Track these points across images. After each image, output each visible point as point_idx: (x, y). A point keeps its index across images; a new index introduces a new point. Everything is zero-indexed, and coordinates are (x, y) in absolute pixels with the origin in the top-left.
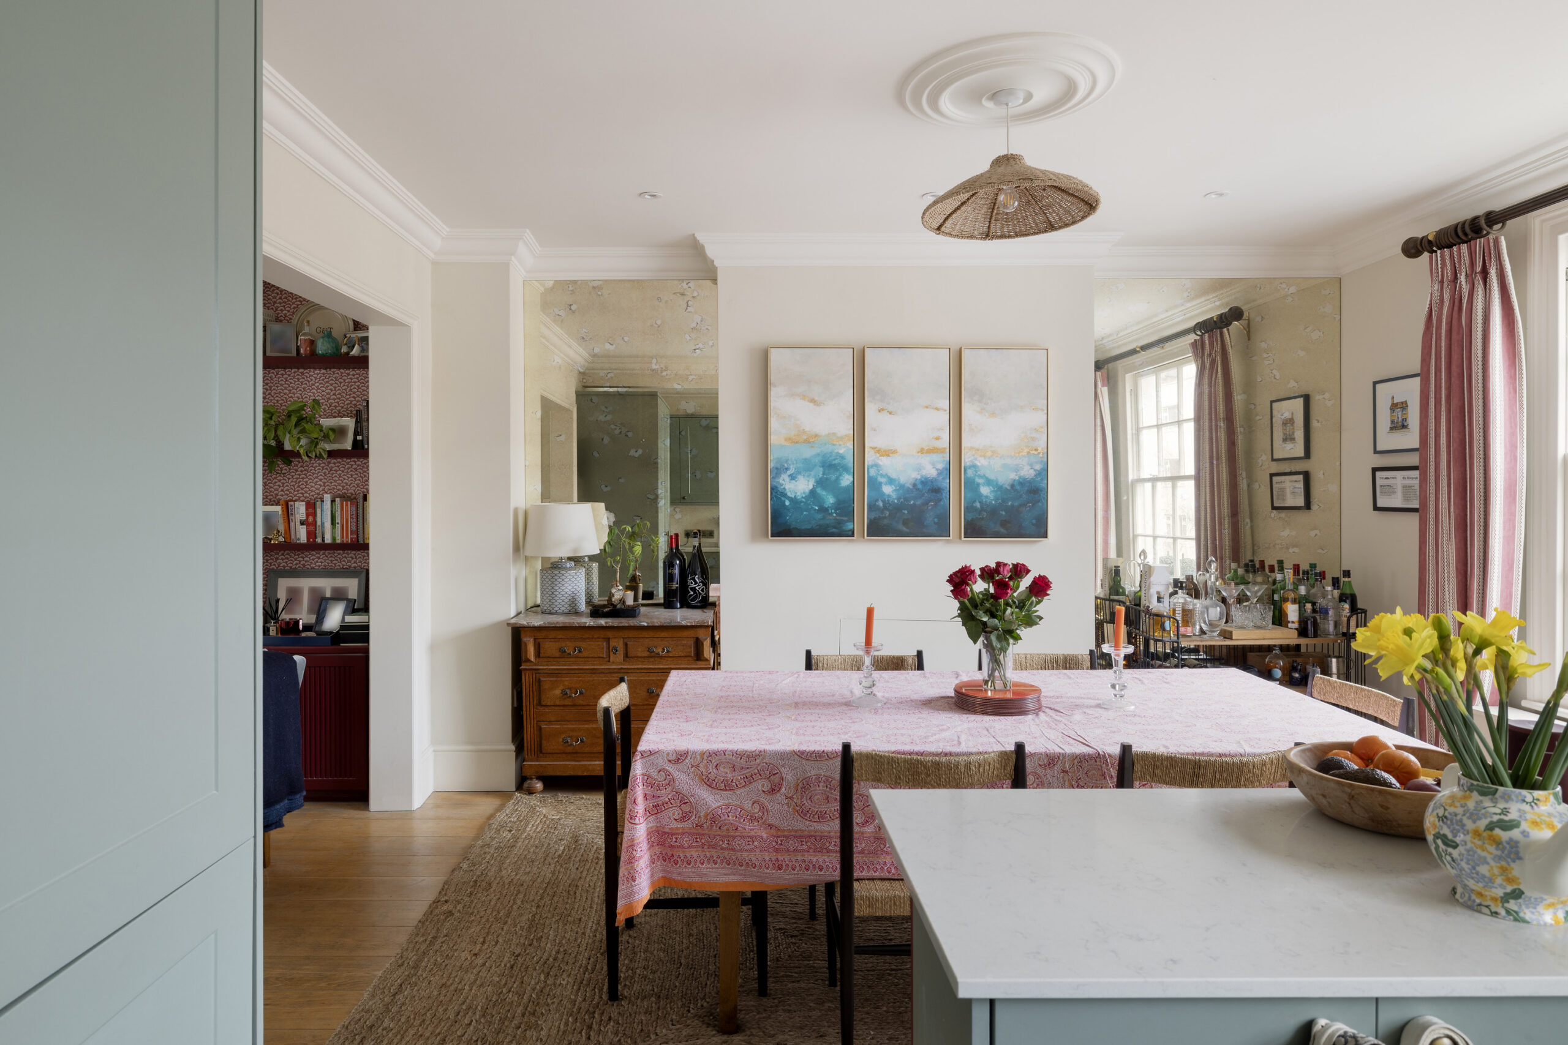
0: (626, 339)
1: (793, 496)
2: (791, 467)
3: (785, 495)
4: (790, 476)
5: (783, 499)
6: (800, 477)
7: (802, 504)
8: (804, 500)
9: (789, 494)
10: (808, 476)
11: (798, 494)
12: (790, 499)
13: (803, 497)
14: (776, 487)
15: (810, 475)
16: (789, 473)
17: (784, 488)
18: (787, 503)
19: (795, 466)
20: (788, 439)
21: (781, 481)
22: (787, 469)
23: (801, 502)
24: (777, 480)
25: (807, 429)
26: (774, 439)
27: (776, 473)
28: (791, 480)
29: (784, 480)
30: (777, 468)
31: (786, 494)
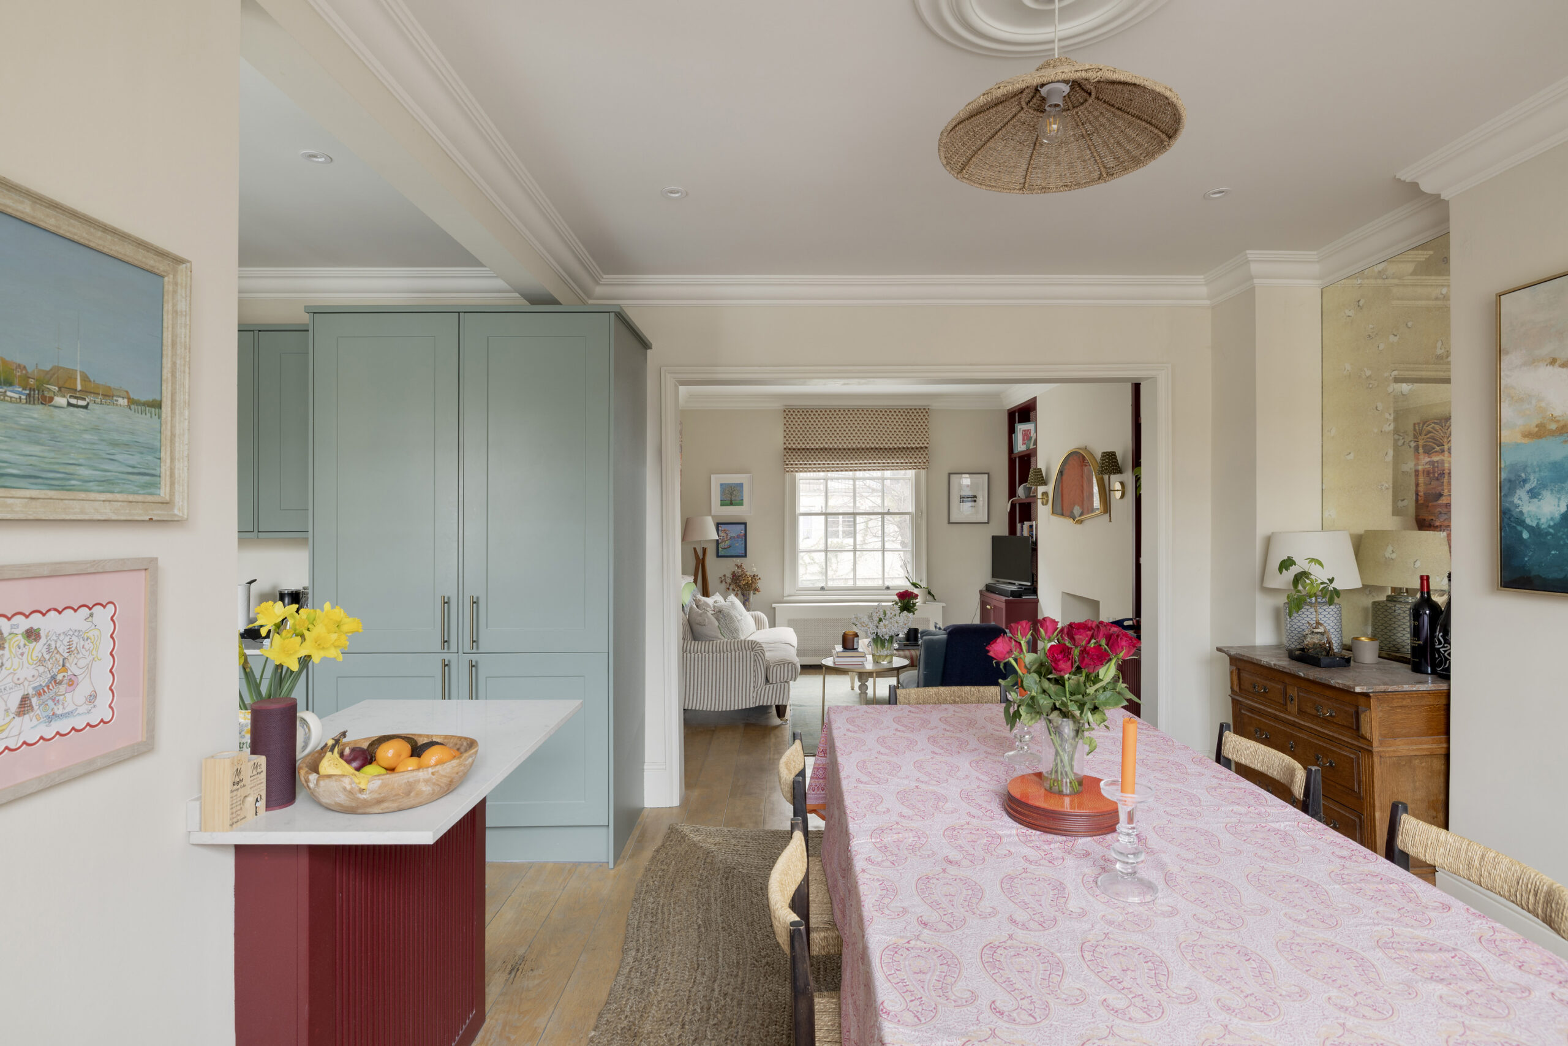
0: (1410, 324)
1: (1534, 524)
2: (1532, 478)
3: (1521, 522)
4: (1530, 491)
5: (1519, 528)
6: (1546, 494)
7: (1549, 537)
8: (1551, 530)
9: (1528, 521)
10: (1559, 491)
11: (1543, 521)
12: (1530, 529)
13: (1549, 526)
14: (1509, 510)
15: (1563, 488)
16: (1528, 486)
17: (1521, 512)
18: (1525, 535)
19: (1537, 475)
20: (1528, 435)
21: (1516, 501)
22: (1525, 481)
23: (1548, 533)
24: (1510, 499)
25: (1557, 413)
26: (1506, 436)
27: (1509, 489)
28: (1531, 498)
29: (1520, 499)
30: (1510, 481)
31: (1524, 521)
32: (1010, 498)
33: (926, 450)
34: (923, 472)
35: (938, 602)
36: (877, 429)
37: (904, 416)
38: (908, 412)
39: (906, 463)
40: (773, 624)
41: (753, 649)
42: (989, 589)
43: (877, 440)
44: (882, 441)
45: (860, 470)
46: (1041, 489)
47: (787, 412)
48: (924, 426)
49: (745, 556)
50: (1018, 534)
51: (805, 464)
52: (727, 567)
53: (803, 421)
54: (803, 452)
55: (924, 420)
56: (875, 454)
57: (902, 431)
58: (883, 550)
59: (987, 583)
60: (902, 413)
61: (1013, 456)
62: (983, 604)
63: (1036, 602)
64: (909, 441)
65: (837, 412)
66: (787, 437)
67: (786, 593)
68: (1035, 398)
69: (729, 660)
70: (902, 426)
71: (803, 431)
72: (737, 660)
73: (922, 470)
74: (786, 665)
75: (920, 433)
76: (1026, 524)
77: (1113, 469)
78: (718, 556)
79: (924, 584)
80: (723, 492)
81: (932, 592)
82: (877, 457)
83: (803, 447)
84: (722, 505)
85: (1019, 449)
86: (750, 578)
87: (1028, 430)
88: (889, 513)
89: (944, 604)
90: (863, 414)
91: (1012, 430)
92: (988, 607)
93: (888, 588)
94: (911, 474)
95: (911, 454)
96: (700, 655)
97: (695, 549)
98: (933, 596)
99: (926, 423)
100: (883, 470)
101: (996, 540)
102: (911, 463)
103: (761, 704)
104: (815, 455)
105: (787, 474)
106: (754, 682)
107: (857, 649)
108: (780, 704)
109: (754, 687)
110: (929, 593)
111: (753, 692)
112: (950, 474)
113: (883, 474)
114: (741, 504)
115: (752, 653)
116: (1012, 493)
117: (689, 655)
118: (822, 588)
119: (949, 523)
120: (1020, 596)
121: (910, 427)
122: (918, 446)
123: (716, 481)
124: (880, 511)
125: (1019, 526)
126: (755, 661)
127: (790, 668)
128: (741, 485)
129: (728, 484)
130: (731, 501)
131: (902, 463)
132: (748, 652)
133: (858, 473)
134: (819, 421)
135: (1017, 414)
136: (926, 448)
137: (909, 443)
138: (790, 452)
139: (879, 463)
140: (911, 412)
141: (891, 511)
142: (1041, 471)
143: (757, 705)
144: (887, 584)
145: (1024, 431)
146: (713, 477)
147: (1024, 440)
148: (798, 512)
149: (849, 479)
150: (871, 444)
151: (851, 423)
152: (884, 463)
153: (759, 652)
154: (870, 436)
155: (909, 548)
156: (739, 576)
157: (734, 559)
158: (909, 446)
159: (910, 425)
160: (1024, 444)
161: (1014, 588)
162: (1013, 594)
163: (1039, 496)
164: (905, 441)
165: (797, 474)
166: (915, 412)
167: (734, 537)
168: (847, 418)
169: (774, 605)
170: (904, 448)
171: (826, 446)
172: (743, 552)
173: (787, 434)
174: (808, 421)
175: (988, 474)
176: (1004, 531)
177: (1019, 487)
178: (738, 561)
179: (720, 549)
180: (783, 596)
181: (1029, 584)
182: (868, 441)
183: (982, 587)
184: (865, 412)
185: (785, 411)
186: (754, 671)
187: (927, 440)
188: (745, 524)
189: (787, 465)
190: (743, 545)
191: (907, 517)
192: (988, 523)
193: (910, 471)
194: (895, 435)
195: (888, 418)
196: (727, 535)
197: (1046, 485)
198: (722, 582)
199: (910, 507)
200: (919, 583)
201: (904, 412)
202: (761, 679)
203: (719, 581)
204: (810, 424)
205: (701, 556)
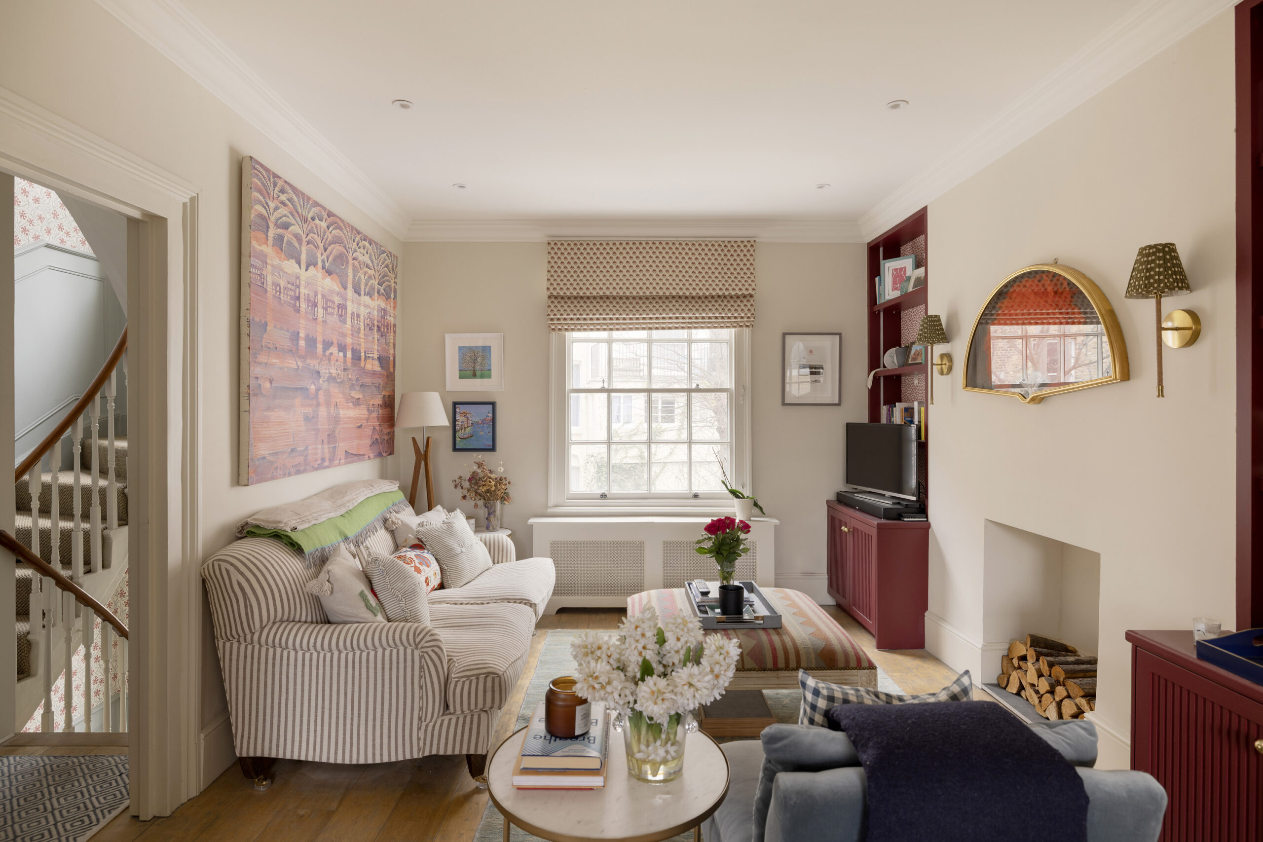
32: (871, 368)
33: (752, 300)
34: (747, 331)
35: (770, 516)
36: (681, 269)
37: (720, 252)
38: (726, 246)
39: (723, 318)
40: (523, 552)
41: (417, 645)
42: (842, 499)
43: (681, 284)
44: (687, 286)
45: (657, 328)
46: (939, 349)
47: (553, 245)
48: (748, 266)
49: (493, 449)
50: (884, 420)
51: (578, 319)
52: (466, 464)
53: (575, 258)
54: (575, 302)
55: (749, 257)
56: (677, 305)
57: (717, 272)
58: (690, 442)
59: (839, 491)
60: (716, 247)
61: (876, 308)
62: (834, 524)
63: (927, 527)
64: (727, 286)
65: (624, 245)
66: (552, 279)
67: (552, 501)
68: (925, 209)
69: (372, 665)
70: (716, 265)
71: (575, 272)
72: (387, 666)
73: (745, 328)
74: (482, 678)
75: (742, 275)
76: (899, 407)
77: (1176, 280)
78: (455, 449)
79: (747, 492)
80: (462, 360)
81: (759, 503)
82: (681, 309)
83: (575, 294)
84: (461, 377)
85: (888, 298)
86: (493, 483)
87: (901, 269)
88: (698, 390)
89: (776, 521)
90: (661, 247)
91: (874, 271)
92: (845, 529)
93: (696, 496)
94: (727, 334)
95: (729, 305)
96: (315, 655)
97: (414, 439)
98: (761, 509)
99: (752, 261)
100: (689, 328)
101: (851, 429)
102: (729, 318)
103: (434, 752)
104: (591, 306)
105: (554, 333)
106: (421, 709)
107: (584, 735)
108: (472, 752)
109: (420, 719)
110: (756, 504)
111: (419, 729)
112: (784, 335)
113: (690, 335)
114: (489, 377)
115: (417, 653)
116: (874, 361)
117: (292, 653)
118: (603, 496)
119: (784, 404)
120: (899, 516)
121: (729, 266)
122: (740, 293)
123: (453, 344)
124: (684, 386)
125: (884, 409)
126: (421, 667)
127: (489, 684)
128: (486, 350)
129: (470, 348)
130: (474, 371)
131: (716, 318)
132: (409, 651)
133: (654, 332)
134: (598, 258)
135: (881, 249)
136: (751, 296)
137: (727, 289)
138: (556, 302)
139: (683, 318)
140: (729, 246)
141: (701, 387)
142: (939, 320)
143: (427, 754)
144: (695, 489)
145: (896, 270)
146: (447, 336)
147: (894, 283)
148: (569, 387)
149: (641, 341)
150: (671, 290)
151: (644, 261)
152: (690, 318)
153: (429, 650)
154: (671, 279)
155: (727, 439)
156: (480, 479)
157: (475, 454)
158: (727, 293)
159: (729, 264)
160: (894, 289)
161: (887, 504)
162: (888, 514)
163: (937, 360)
164: (721, 286)
165: (567, 334)
166: (736, 246)
167: (478, 423)
168: (638, 254)
169: (532, 521)
170: (719, 296)
171: (608, 293)
172: (491, 443)
173: (552, 276)
174: (582, 258)
175: (840, 334)
176: (862, 416)
177: (884, 353)
178: (479, 456)
179: (458, 439)
180: (547, 507)
181: (914, 498)
182: (668, 285)
183: (832, 496)
184: (664, 245)
185: (549, 243)
186: (421, 687)
187: (753, 284)
188: (493, 404)
189: (552, 319)
190: (491, 434)
191: (724, 396)
192: (839, 404)
193: (728, 330)
194: (707, 278)
195: (697, 253)
196: (468, 419)
197: (948, 342)
198: (456, 487)
199: (728, 382)
200: (740, 489)
201: (719, 245)
202: (434, 705)
203: (453, 485)
204: (585, 262)
205: (422, 449)
